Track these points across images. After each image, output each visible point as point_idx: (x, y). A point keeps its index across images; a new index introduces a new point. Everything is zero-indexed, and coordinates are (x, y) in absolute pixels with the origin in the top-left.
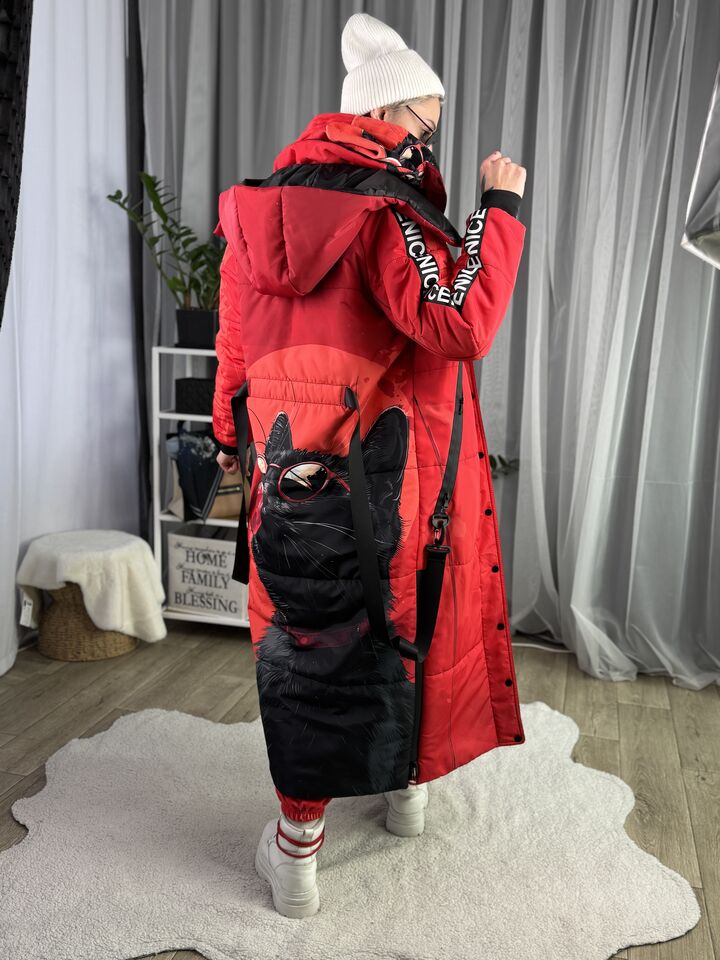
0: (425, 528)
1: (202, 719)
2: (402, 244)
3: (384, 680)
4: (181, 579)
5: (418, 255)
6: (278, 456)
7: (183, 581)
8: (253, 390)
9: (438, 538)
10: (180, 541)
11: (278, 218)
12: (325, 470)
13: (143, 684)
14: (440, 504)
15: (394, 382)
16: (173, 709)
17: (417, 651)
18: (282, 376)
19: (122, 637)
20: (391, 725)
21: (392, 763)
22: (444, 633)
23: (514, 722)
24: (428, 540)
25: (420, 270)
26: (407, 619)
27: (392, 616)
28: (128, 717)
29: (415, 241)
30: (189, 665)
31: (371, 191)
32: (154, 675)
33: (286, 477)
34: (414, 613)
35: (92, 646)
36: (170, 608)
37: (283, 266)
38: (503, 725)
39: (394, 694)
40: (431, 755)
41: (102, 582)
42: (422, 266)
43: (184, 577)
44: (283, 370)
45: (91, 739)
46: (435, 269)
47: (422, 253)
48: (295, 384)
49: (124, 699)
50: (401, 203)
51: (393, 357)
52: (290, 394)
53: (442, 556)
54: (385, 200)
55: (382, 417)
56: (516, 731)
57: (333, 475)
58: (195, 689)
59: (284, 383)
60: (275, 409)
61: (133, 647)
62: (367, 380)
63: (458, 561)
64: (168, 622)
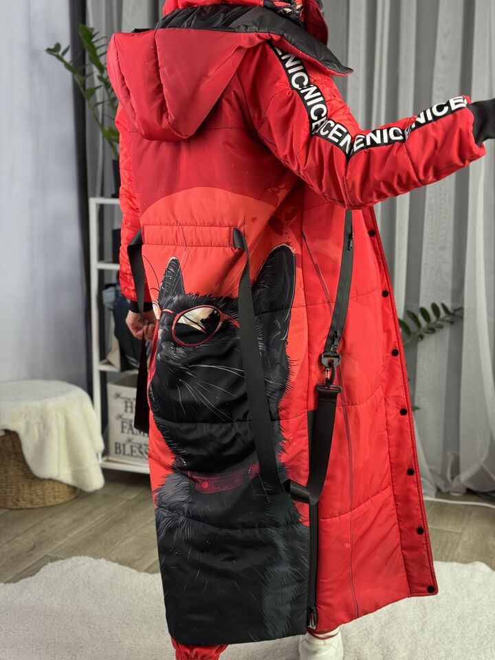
0: (314, 368)
1: (127, 568)
2: (285, 78)
3: (276, 522)
4: (120, 429)
5: (302, 87)
6: (171, 301)
7: (123, 432)
8: (146, 238)
9: (329, 377)
10: (119, 392)
11: (153, 62)
12: (218, 313)
13: (76, 532)
14: (330, 342)
15: (283, 220)
16: (100, 558)
17: (309, 494)
18: (173, 221)
19: (61, 486)
20: (285, 569)
21: (288, 607)
22: (339, 475)
23: (427, 572)
24: (319, 380)
25: (305, 102)
26: (299, 460)
27: (282, 458)
28: (55, 564)
29: (296, 73)
30: (123, 515)
31: (243, 28)
32: (90, 523)
33: (180, 321)
34: (306, 455)
35: (31, 494)
36: (110, 458)
37: (162, 109)
38: (415, 574)
39: (285, 537)
40: (330, 601)
41: (39, 432)
42: (307, 97)
43: (123, 427)
44: (174, 215)
45: (17, 584)
46: (321, 99)
47: (305, 83)
48: (185, 228)
49: (56, 546)
50: (276, 38)
51: (282, 195)
52: (180, 238)
53: (334, 396)
54: (259, 36)
55: (272, 255)
56: (428, 581)
57: (226, 317)
58: (126, 538)
59: (175, 228)
60: (167, 255)
61: (73, 497)
62: (254, 219)
63: (350, 400)
64: (106, 472)
